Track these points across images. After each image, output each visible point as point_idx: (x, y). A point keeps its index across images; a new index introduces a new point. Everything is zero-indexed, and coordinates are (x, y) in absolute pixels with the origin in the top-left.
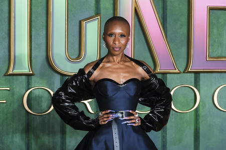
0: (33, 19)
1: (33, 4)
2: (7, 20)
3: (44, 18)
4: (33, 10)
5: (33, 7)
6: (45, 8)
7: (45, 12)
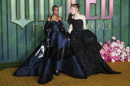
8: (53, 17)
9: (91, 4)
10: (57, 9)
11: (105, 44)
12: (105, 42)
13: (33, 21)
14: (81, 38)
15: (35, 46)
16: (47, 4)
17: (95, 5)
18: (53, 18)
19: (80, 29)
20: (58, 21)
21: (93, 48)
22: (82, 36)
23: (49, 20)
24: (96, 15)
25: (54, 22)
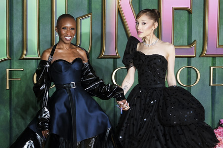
0: (40, 17)
1: (41, 6)
2: (21, 17)
3: (50, 16)
4: (41, 10)
5: (40, 7)
6: (50, 8)
7: (50, 11)
8: (60, 49)
9: (175, 9)
10: (69, 25)
11: (217, 128)
12: (216, 122)
13: (5, 57)
14: (160, 108)
15: (11, 134)
16: (46, 9)
17: (189, 12)
18: (60, 51)
19: (157, 84)
20: (74, 59)
21: (193, 140)
22: (161, 104)
23: (47, 56)
24: (190, 44)
25: (61, 63)
